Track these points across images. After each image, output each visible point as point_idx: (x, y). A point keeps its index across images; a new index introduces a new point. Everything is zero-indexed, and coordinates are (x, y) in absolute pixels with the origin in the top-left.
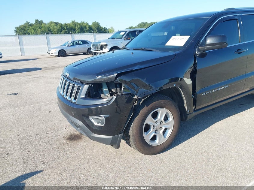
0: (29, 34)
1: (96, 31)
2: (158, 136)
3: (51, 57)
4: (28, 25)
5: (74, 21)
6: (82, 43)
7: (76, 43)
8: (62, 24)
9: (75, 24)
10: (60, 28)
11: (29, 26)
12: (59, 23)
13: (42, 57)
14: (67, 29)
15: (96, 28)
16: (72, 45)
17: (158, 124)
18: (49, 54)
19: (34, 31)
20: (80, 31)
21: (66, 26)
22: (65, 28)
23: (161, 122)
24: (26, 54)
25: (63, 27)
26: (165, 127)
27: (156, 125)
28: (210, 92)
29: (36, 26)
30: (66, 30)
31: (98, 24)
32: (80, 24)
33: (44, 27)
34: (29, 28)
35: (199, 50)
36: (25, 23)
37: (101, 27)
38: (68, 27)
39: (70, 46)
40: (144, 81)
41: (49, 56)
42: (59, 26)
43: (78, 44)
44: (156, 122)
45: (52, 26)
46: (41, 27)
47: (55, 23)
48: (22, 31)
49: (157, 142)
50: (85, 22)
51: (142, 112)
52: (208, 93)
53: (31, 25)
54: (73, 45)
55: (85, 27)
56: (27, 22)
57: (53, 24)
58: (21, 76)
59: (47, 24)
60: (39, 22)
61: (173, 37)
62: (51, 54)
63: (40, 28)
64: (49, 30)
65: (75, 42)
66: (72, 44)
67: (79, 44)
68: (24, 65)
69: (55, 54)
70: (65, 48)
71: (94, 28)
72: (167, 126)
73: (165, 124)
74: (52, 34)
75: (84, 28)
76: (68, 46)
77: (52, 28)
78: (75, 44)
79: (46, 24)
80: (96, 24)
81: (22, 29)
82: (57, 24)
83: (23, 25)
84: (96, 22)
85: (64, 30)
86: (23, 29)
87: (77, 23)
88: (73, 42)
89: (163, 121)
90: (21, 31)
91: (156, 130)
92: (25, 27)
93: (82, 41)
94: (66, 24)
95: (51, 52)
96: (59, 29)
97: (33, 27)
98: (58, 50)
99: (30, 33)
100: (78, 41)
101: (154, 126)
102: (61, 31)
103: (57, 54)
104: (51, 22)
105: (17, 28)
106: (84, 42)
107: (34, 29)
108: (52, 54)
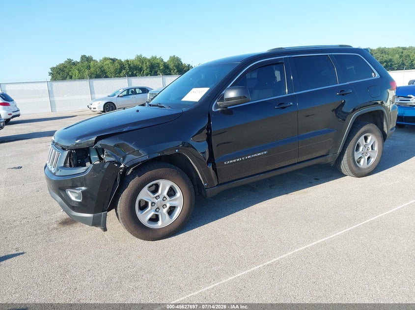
0: (71, 78)
1: (175, 71)
2: (160, 216)
3: (94, 113)
4: (71, 63)
5: (141, 56)
6: (141, 92)
7: (132, 91)
8: (121, 62)
9: (141, 60)
10: (119, 67)
11: (72, 66)
12: (117, 60)
13: (80, 113)
14: (130, 68)
15: (174, 66)
16: (124, 95)
17: (159, 200)
18: (91, 109)
19: (79, 73)
20: (150, 71)
21: (128, 64)
22: (127, 66)
23: (165, 197)
24: (58, 109)
25: (123, 65)
26: (170, 204)
27: (156, 201)
28: (238, 160)
29: (83, 65)
30: (128, 71)
31: (178, 60)
32: (149, 60)
33: (94, 66)
34: (71, 68)
35: (217, 106)
36: (66, 62)
37: (183, 63)
38: (132, 65)
39: (121, 97)
40: (131, 146)
41: (90, 112)
42: (116, 64)
43: (134, 93)
44: (156, 197)
45: (106, 64)
46: (89, 65)
47: (110, 59)
48: (61, 74)
49: (160, 224)
50: (157, 57)
51: (132, 184)
52: (235, 161)
53: (74, 64)
54: (128, 94)
55: (158, 64)
56: (68, 59)
57: (108, 62)
58: (37, 143)
59: (99, 61)
60: (87, 59)
61: (194, 90)
62: (92, 110)
63: (89, 67)
64: (102, 71)
65: (130, 90)
66: (125, 93)
67: (136, 93)
68: (50, 126)
69: (99, 109)
70: (114, 100)
71: (171, 66)
72: (174, 203)
73: (170, 201)
74: (106, 77)
75: (156, 66)
76: (118, 96)
77: (106, 68)
78: (130, 93)
79: (97, 62)
80: (175, 60)
81: (60, 70)
82: (114, 60)
83: (63, 64)
84: (174, 56)
85: (125, 69)
86: (63, 71)
87: (145, 59)
88: (128, 90)
89: (167, 197)
90: (59, 74)
91: (158, 208)
92: (66, 67)
93: (141, 89)
94: (127, 61)
95: (92, 107)
96: (117, 69)
97: (77, 68)
98: (103, 103)
99: (73, 77)
100: (135, 89)
101: (152, 203)
102: (120, 72)
103: (102, 110)
104: (105, 59)
105: (53, 69)
106: (145, 90)
107: (78, 70)
108: (94, 108)
